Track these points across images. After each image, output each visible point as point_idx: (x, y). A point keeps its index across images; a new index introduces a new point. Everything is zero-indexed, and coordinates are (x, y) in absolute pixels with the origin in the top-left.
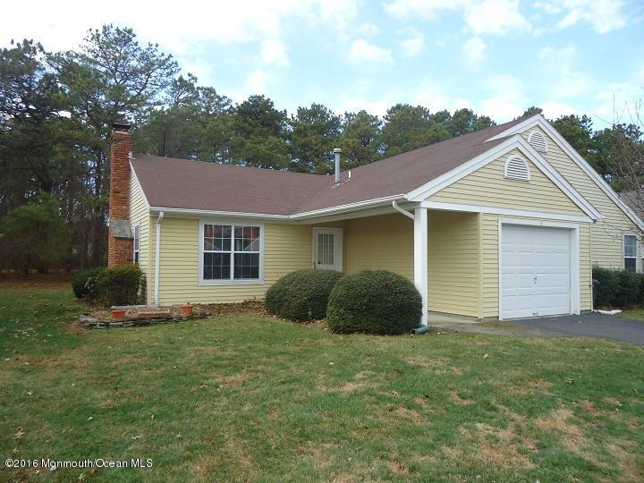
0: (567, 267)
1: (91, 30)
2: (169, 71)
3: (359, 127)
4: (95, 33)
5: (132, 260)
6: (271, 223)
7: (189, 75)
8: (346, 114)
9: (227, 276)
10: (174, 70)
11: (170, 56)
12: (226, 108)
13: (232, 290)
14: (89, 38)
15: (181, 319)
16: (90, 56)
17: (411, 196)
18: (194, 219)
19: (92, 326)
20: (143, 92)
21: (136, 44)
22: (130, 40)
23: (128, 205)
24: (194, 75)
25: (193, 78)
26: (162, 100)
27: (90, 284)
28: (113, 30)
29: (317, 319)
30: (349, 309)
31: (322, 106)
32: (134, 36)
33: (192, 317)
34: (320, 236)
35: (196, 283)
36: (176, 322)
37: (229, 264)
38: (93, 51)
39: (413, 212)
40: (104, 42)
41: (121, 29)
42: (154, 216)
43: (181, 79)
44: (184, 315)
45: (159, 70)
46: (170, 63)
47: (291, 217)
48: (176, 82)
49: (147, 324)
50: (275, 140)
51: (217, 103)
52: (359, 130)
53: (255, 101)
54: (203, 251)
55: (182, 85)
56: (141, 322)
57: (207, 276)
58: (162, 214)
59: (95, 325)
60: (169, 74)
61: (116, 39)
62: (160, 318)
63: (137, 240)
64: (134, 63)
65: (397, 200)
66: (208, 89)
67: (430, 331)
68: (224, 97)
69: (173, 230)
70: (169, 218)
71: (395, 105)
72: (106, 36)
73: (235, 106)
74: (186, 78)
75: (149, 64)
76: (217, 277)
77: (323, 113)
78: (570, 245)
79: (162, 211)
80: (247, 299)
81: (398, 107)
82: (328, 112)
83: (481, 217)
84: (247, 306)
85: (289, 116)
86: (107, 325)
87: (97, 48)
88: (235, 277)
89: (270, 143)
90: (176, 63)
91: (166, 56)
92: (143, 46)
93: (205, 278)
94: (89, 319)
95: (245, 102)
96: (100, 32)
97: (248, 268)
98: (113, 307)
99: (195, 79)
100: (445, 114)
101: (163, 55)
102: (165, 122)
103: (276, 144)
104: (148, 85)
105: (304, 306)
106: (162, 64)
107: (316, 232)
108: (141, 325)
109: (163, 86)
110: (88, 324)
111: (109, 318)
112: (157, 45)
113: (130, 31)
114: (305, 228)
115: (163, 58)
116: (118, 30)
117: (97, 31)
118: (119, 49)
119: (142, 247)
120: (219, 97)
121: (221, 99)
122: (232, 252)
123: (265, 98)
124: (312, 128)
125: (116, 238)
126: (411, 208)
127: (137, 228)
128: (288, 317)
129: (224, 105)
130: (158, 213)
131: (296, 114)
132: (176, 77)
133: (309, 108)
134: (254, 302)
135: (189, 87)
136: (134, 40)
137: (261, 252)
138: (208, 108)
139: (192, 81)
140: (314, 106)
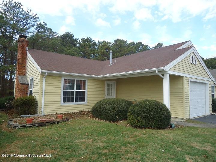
0: (204, 98)
1: (4, 1)
2: (35, 20)
3: (105, 46)
4: (5, 3)
5: (28, 94)
6: (90, 79)
7: (44, 22)
8: (99, 41)
9: (73, 101)
10: (37, 20)
11: (36, 15)
12: (56, 36)
13: (74, 107)
14: (3, 5)
15: (59, 122)
16: (3, 11)
17: (165, 68)
18: (60, 76)
19: (16, 127)
20: (24, 27)
21: (22, 9)
22: (20, 7)
23: (25, 70)
24: (46, 23)
25: (45, 24)
26: (32, 31)
27: (7, 104)
28: (13, 2)
29: (121, 121)
30: (144, 118)
31: (90, 38)
32: (22, 5)
33: (63, 121)
34: (108, 84)
35: (60, 104)
36: (57, 123)
37: (73, 95)
38: (4, 10)
39: (163, 75)
40: (9, 7)
41: (17, 2)
42: (43, 74)
43: (40, 24)
44: (60, 120)
45: (31, 20)
46: (36, 17)
47: (99, 76)
48: (38, 25)
49: (44, 126)
50: (75, 49)
51: (53, 34)
52: (105, 47)
53: (67, 34)
54: (63, 90)
55: (40, 26)
56: (41, 124)
57: (64, 101)
58: (47, 74)
59: (17, 127)
60: (35, 21)
61: (14, 6)
62: (50, 122)
63: (31, 85)
64: (21, 16)
65: (158, 70)
66: (50, 29)
67: (176, 126)
68: (56, 32)
69: (50, 81)
70: (50, 75)
71: (117, 39)
72: (10, 4)
73: (59, 36)
74: (42, 24)
75: (27, 17)
76: (68, 101)
77: (90, 40)
78: (205, 89)
79: (47, 72)
80: (81, 110)
81: (118, 40)
82: (92, 40)
83: (185, 78)
84: (81, 114)
85: (78, 41)
86: (24, 127)
87: (6, 8)
88: (76, 101)
89: (73, 50)
90: (38, 18)
91: (34, 14)
92: (25, 10)
93: (63, 102)
94: (14, 123)
95: (64, 35)
96: (8, 2)
97: (81, 97)
98: (22, 116)
99: (46, 24)
100: (133, 43)
101: (33, 14)
102: (34, 39)
103: (75, 50)
104: (27, 25)
105: (115, 115)
106: (33, 17)
107: (107, 82)
108: (42, 126)
109: (32, 26)
110: (14, 126)
111: (24, 122)
112: (31, 10)
113: (20, 4)
114: (102, 81)
115: (33, 15)
116: (15, 2)
117: (6, 2)
118: (15, 10)
119: (34, 88)
120: (53, 32)
121: (54, 33)
122: (75, 90)
123: (71, 34)
124: (87, 45)
125: (21, 84)
126: (162, 73)
127: (31, 80)
128: (106, 119)
129: (55, 35)
130: (45, 73)
131: (81, 40)
132: (38, 23)
133: (86, 38)
134: (84, 112)
135: (43, 27)
136: (22, 7)
137: (86, 91)
138: (50, 36)
139: (45, 25)
140: (87, 38)
